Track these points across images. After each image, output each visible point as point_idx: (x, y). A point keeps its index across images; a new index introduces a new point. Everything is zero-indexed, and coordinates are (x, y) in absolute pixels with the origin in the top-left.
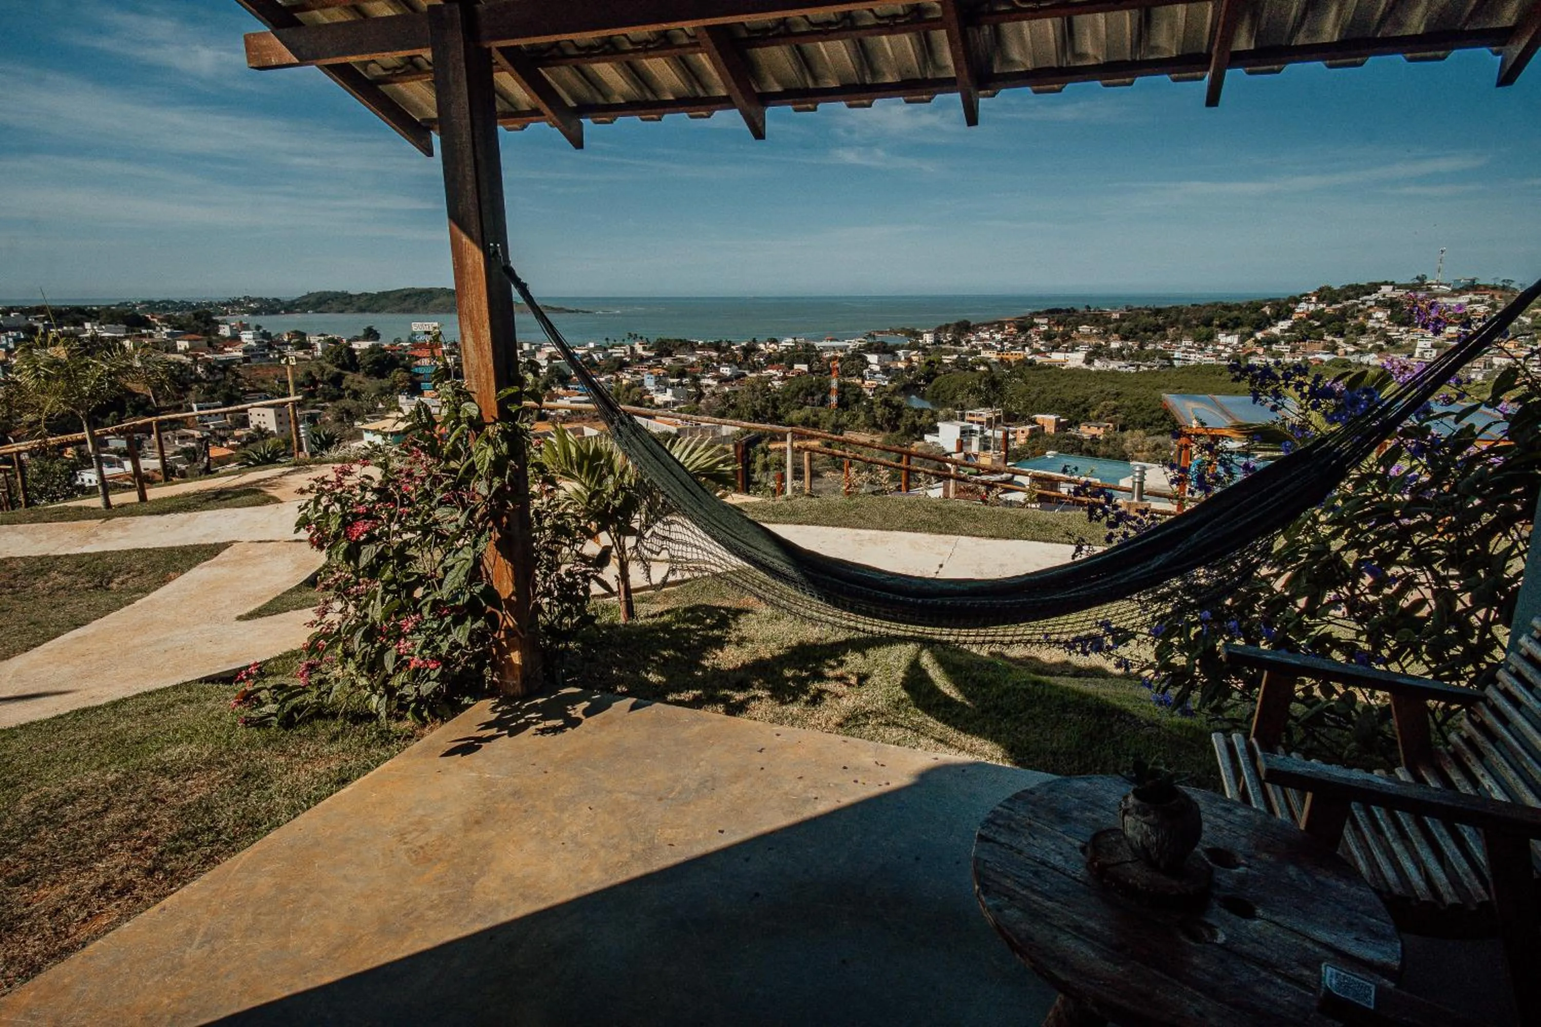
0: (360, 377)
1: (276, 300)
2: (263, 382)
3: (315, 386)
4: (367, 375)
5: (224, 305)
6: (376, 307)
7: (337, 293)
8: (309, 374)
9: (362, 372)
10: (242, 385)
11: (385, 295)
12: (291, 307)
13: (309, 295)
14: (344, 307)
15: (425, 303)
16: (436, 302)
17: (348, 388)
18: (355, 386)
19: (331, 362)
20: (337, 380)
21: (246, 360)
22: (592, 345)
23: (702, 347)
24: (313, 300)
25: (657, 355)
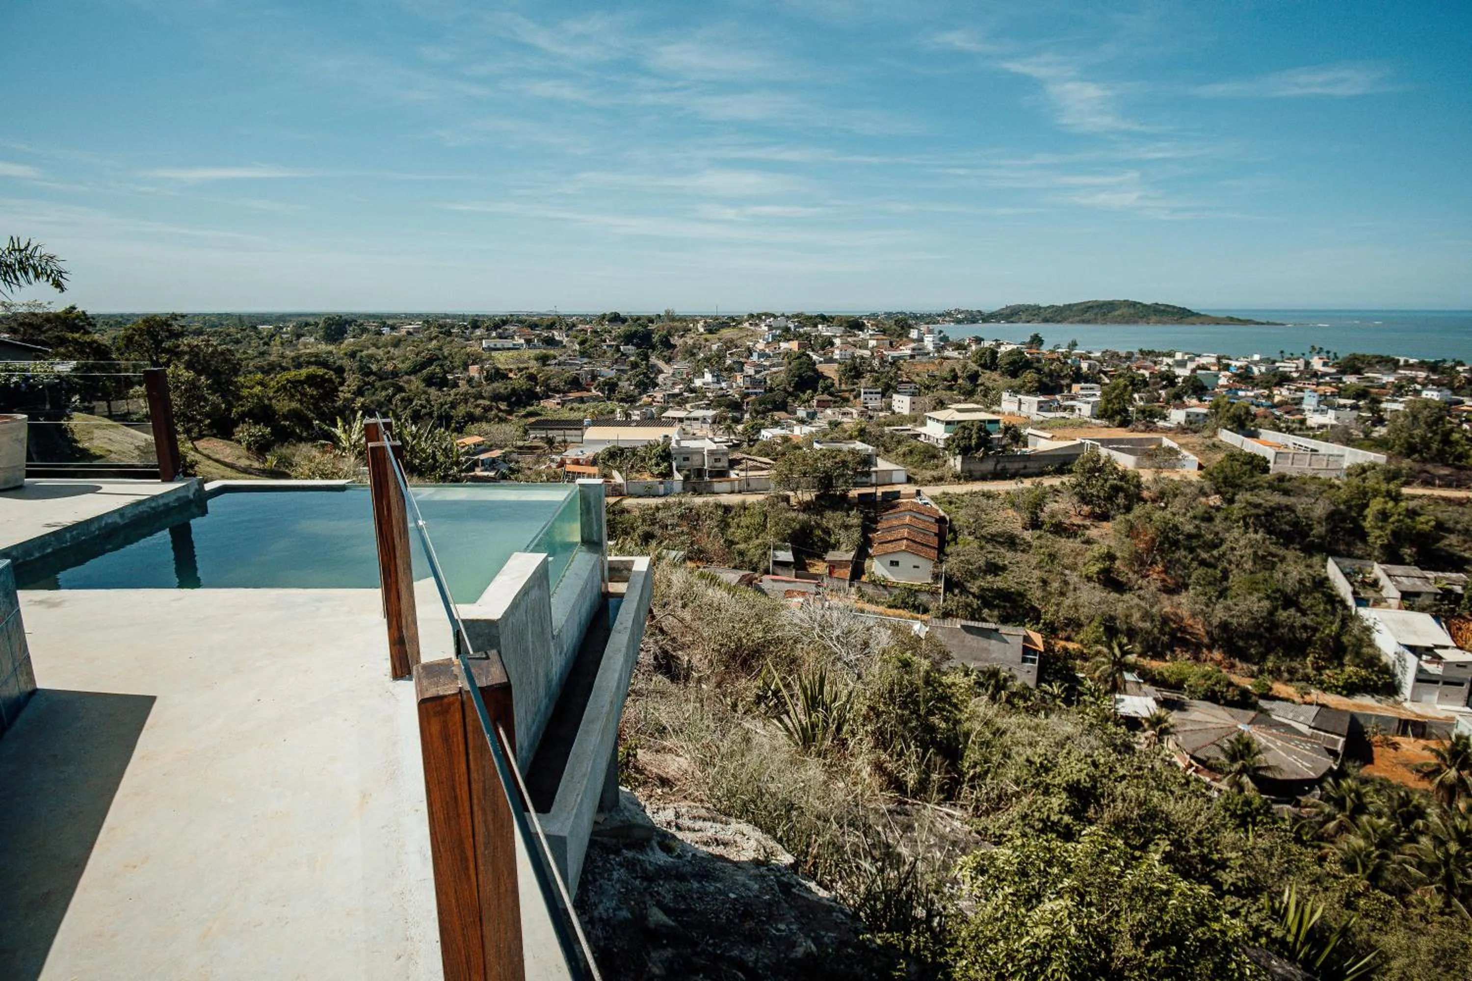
0: (995, 375)
1: (979, 312)
2: (918, 375)
3: (956, 381)
4: (1003, 374)
5: (939, 316)
6: (1059, 318)
7: (1029, 306)
8: (953, 370)
9: (999, 372)
10: (901, 375)
11: (1069, 307)
12: (987, 318)
13: (1007, 307)
14: (1031, 318)
15: (1104, 314)
16: (1117, 313)
17: (982, 384)
18: (989, 384)
19: (975, 362)
20: (974, 377)
21: (912, 357)
22: (1256, 357)
23: (1407, 366)
24: (1008, 311)
25: (1338, 372)
